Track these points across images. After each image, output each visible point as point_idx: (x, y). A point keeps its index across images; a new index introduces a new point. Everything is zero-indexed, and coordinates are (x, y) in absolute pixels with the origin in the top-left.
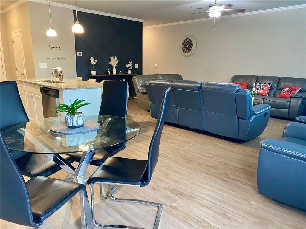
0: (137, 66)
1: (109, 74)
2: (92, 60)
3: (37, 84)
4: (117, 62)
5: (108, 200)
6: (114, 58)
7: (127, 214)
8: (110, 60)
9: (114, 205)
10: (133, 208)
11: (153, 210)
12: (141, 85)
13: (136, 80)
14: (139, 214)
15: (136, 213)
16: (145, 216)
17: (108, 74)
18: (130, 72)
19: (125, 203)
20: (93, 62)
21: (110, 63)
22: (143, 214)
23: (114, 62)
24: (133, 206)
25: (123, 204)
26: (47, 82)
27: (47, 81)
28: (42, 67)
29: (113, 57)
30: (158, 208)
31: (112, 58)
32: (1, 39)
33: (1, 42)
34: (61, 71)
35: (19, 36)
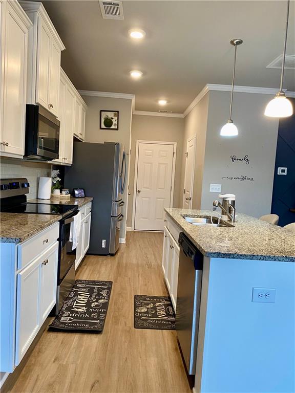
28: (214, 191)
32: (175, 151)
33: (175, 155)
34: (233, 202)
35: (194, 144)
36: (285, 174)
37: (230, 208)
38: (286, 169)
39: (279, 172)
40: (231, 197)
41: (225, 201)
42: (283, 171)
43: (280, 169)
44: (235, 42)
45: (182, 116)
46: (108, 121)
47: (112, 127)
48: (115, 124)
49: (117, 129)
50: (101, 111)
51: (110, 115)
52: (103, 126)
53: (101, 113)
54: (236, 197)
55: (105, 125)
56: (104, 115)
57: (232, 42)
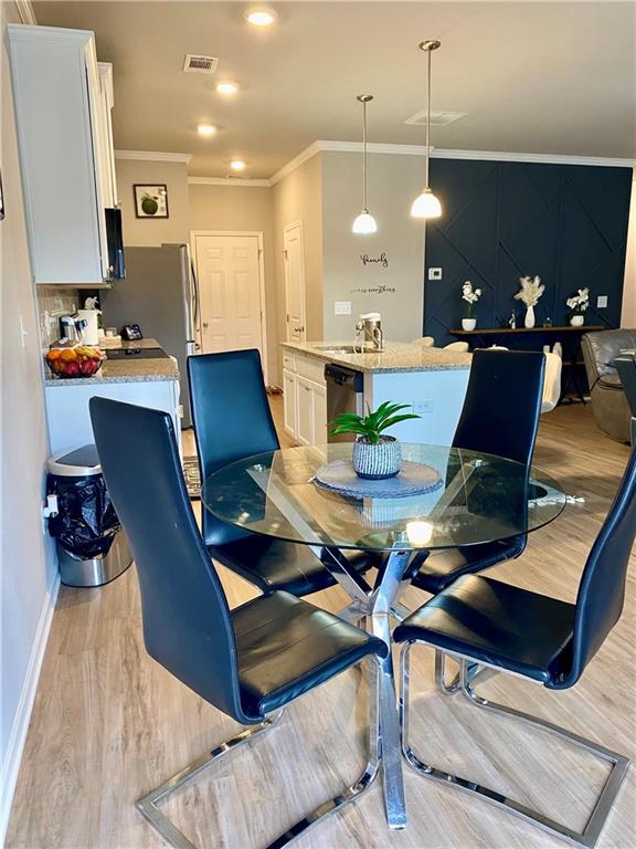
0: (602, 302)
1: (513, 327)
2: (467, 289)
3: (320, 357)
4: (539, 292)
5: (455, 698)
6: (532, 280)
7: (507, 756)
8: (520, 288)
9: (473, 716)
10: (526, 742)
11: (592, 769)
12: (607, 362)
13: (595, 345)
14: (545, 767)
15: (535, 761)
16: (563, 782)
17: (510, 326)
18: (577, 321)
19: (506, 720)
20: (469, 294)
21: (518, 296)
22: (556, 771)
23: (531, 291)
24: (527, 735)
25: (499, 722)
26: (344, 352)
27: (345, 348)
28: (340, 313)
29: (528, 278)
30: (610, 767)
31: (525, 282)
32: (261, 247)
33: (262, 255)
34: (379, 323)
35: (298, 237)
36: (439, 277)
37: (375, 331)
38: (440, 270)
39: (431, 277)
40: (375, 317)
41: (368, 323)
42: (436, 273)
43: (432, 271)
44: (362, 98)
45: (266, 183)
46: (149, 202)
47: (156, 215)
48: (162, 208)
49: (167, 217)
50: (135, 186)
51: (152, 192)
52: (141, 213)
53: (135, 190)
54: (382, 317)
55: (145, 210)
56: (141, 192)
57: (359, 98)
